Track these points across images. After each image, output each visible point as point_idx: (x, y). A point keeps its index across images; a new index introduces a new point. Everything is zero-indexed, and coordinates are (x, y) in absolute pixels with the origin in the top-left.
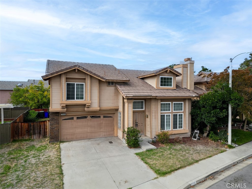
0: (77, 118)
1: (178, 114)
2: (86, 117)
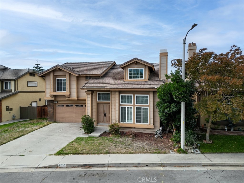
0: (66, 105)
1: (142, 107)
2: (72, 105)
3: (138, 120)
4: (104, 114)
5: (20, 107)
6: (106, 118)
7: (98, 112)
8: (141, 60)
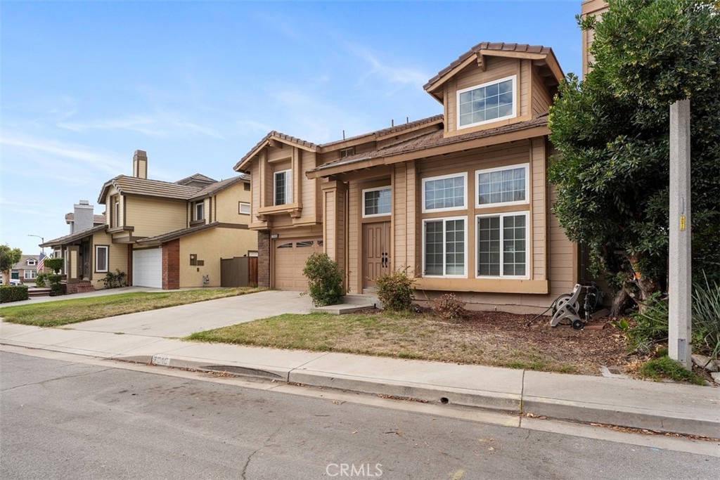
0: (298, 244)
2: (310, 243)
3: (487, 265)
4: (382, 256)
5: (222, 260)
6: (387, 269)
7: (366, 251)
8: (502, 47)
